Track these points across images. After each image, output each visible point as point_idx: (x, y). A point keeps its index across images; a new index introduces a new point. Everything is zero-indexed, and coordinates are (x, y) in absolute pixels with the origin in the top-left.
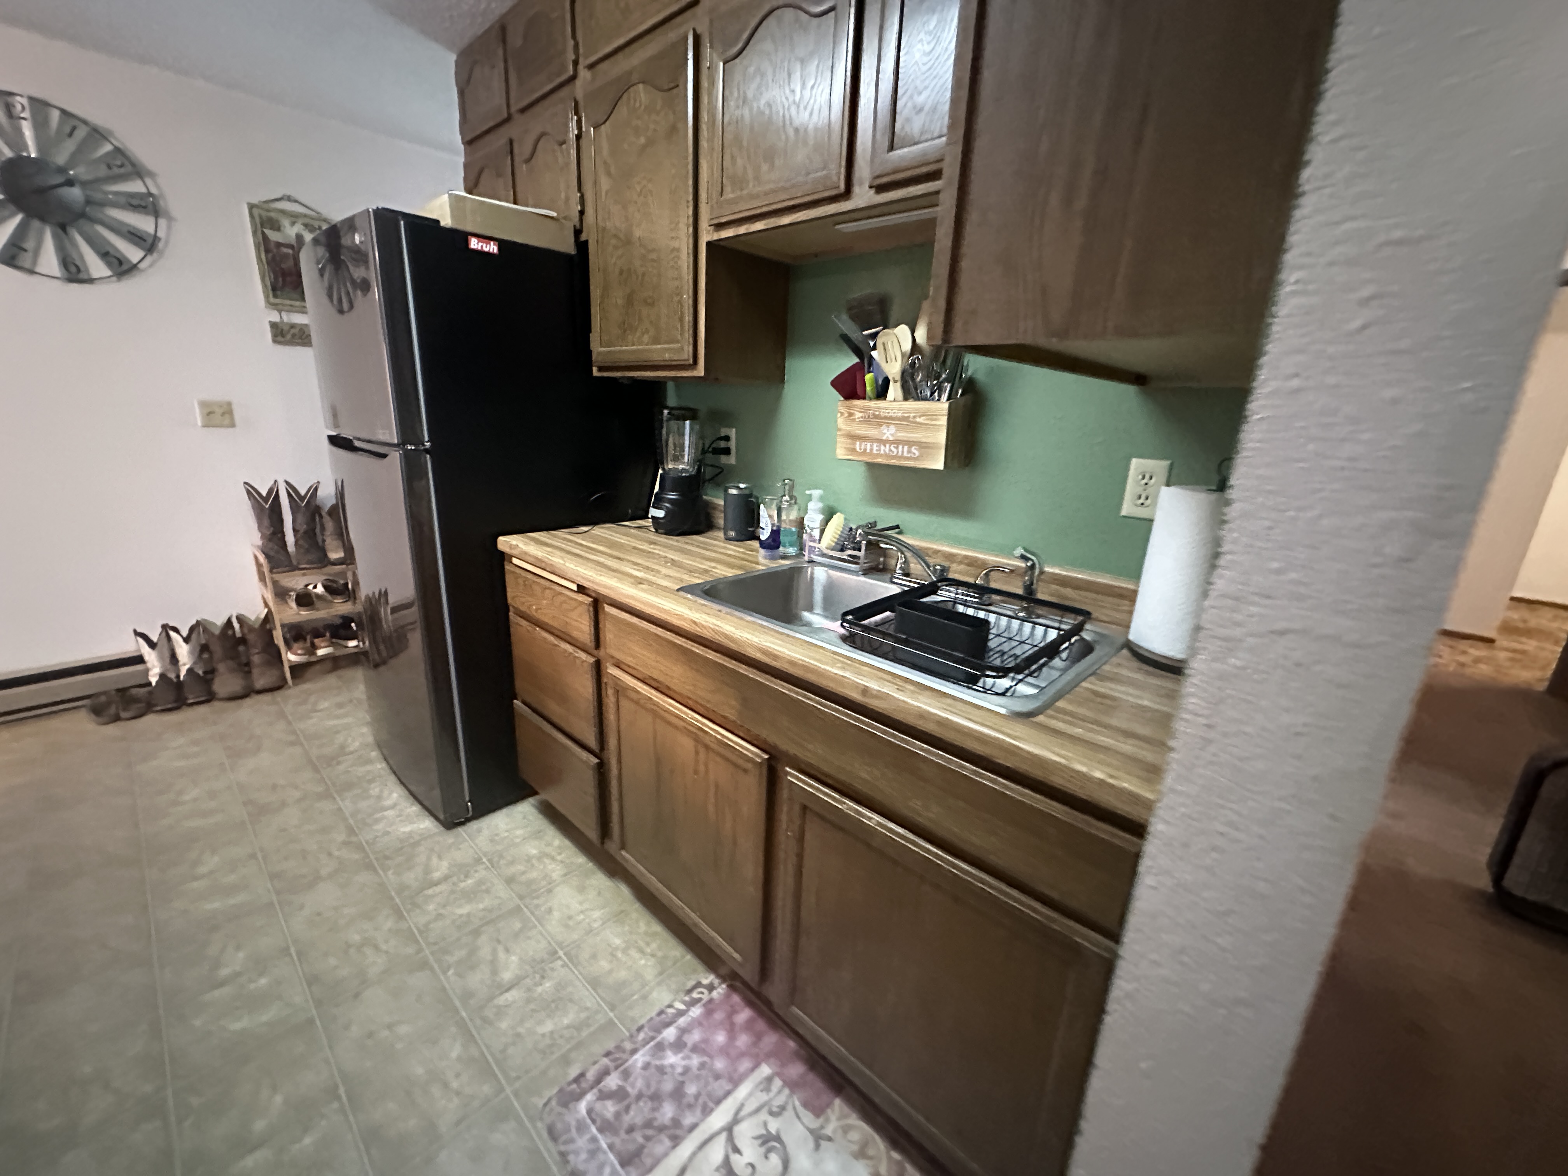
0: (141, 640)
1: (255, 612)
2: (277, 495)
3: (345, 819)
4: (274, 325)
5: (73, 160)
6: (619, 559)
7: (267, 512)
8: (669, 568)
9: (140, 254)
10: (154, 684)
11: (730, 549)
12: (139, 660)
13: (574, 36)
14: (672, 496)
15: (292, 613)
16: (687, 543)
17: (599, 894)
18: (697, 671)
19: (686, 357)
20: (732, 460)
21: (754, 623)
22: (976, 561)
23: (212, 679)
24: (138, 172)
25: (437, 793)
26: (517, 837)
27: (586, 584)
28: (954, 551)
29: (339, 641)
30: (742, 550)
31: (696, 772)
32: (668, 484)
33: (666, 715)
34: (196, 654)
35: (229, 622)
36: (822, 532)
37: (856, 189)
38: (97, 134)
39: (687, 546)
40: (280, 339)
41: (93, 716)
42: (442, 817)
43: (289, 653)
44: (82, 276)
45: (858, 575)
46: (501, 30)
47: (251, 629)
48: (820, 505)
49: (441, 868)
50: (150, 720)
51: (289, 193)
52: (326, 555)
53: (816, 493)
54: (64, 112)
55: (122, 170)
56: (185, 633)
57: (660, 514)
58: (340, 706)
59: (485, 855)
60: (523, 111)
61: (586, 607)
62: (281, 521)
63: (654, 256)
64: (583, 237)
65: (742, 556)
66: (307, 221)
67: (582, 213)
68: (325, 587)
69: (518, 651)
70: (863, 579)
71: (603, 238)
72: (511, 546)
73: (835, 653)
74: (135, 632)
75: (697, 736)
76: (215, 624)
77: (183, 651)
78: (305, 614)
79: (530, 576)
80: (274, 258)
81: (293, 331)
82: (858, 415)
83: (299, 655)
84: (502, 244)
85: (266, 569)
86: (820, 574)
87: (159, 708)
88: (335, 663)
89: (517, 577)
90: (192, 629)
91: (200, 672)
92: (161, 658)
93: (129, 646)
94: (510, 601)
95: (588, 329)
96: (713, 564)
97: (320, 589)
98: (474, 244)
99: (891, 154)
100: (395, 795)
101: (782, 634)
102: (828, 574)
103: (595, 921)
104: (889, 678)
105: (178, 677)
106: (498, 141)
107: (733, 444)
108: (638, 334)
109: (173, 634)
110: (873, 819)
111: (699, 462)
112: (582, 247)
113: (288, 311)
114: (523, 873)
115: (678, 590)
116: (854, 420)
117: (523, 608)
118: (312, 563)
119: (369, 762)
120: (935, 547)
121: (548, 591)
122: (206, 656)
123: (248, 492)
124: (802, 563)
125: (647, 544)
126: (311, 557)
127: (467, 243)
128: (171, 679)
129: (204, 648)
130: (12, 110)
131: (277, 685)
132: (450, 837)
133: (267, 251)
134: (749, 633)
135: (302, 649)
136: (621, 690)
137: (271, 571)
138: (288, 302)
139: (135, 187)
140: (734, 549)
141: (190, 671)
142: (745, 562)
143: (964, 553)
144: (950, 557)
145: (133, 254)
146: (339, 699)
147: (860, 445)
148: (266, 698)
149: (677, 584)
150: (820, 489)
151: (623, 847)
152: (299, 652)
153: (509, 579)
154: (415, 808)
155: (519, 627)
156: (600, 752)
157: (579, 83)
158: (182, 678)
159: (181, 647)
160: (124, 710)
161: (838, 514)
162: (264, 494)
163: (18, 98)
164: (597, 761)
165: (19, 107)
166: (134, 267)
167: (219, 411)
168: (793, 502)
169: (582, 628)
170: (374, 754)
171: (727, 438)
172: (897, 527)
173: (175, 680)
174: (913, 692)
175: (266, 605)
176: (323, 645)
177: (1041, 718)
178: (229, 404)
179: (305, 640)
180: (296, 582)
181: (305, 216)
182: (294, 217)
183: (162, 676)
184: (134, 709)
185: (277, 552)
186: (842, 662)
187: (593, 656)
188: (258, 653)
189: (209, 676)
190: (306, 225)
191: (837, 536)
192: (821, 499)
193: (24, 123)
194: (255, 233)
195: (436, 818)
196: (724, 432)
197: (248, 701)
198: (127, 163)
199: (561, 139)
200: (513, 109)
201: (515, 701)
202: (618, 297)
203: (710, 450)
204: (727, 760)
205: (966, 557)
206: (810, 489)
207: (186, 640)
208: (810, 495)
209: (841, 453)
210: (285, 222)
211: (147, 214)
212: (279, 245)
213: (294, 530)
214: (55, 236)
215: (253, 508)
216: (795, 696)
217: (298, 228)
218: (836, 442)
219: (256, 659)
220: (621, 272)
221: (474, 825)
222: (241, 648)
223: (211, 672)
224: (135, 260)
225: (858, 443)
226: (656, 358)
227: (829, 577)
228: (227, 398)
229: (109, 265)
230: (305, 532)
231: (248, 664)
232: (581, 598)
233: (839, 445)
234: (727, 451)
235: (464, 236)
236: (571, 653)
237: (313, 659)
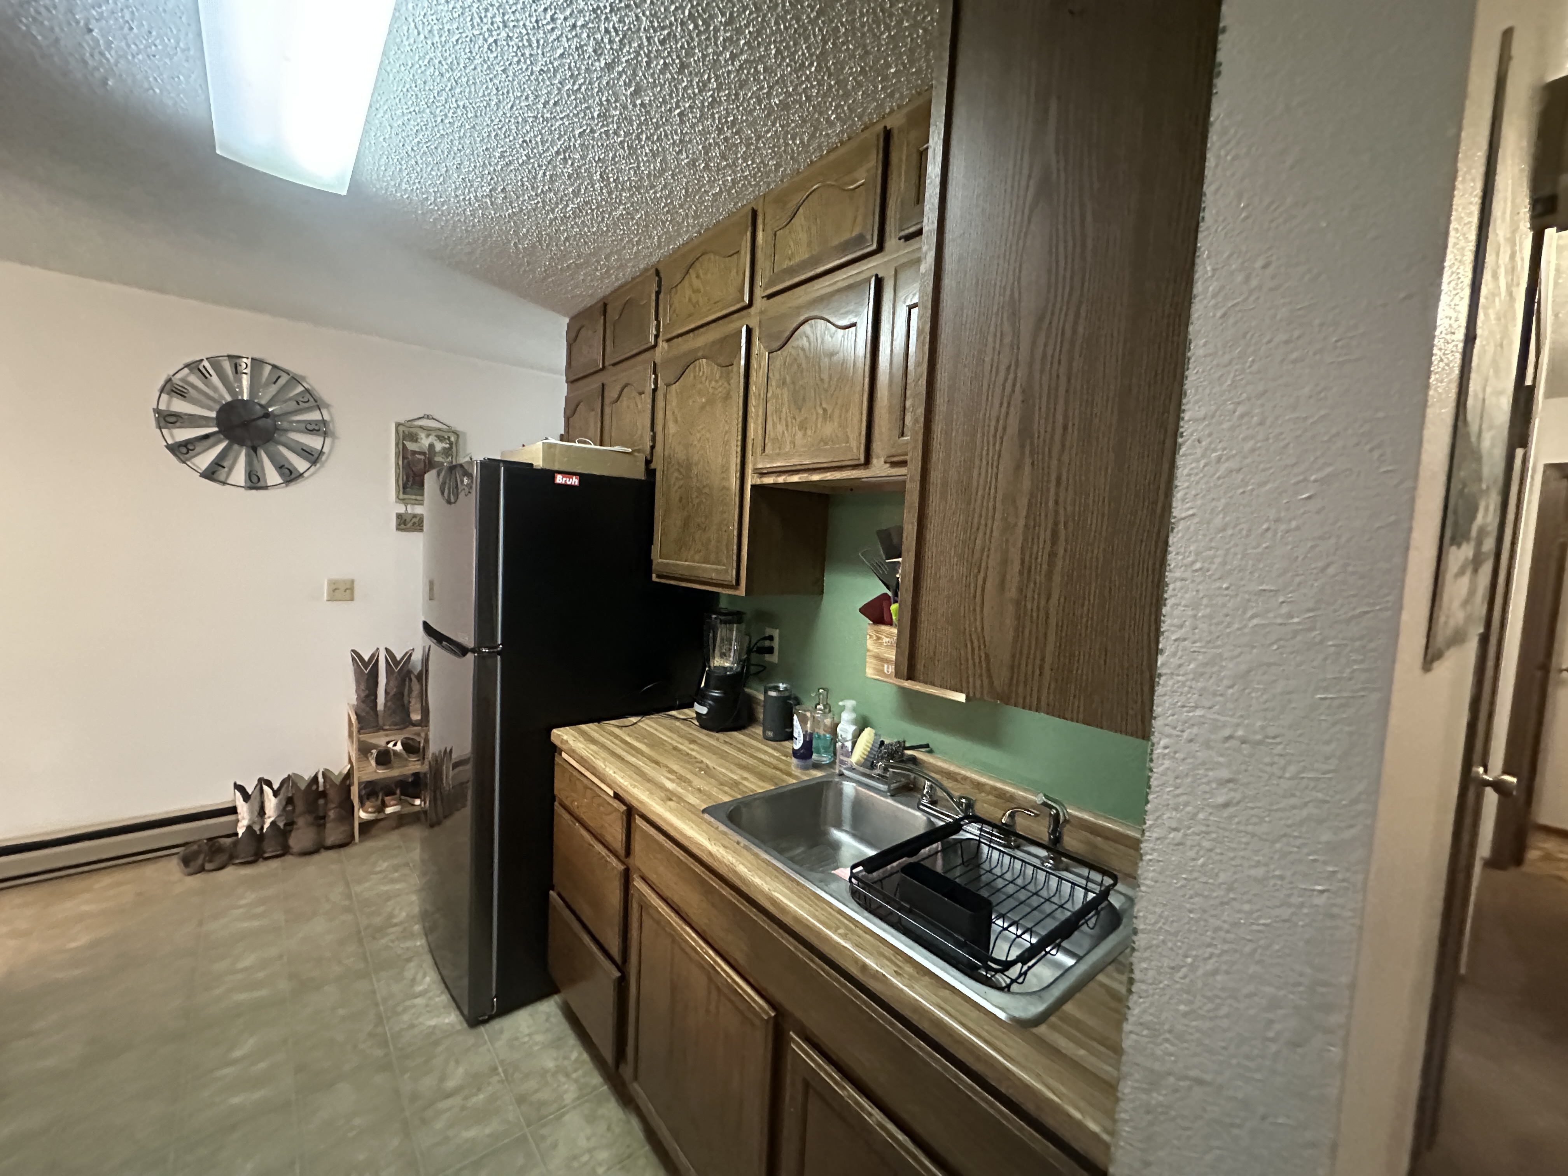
0: (238, 794)
1: (339, 767)
2: (377, 660)
3: (377, 1005)
4: (399, 516)
5: (271, 403)
6: (657, 763)
7: (366, 677)
8: (702, 778)
9: (308, 465)
10: (240, 835)
11: (765, 752)
12: (233, 810)
13: (657, 319)
14: (716, 694)
15: (372, 771)
16: (726, 742)
17: (609, 1129)
18: (713, 905)
19: (729, 578)
20: (774, 658)
21: (769, 863)
22: (1004, 794)
23: (291, 831)
24: (318, 404)
25: (465, 982)
26: (536, 1044)
27: (621, 793)
28: (983, 780)
29: (408, 799)
30: (776, 754)
31: (708, 1011)
32: (712, 682)
33: (683, 944)
34: (281, 808)
35: (315, 779)
36: (854, 744)
37: (874, 461)
38: (295, 380)
39: (726, 748)
40: (402, 526)
41: (182, 865)
42: (466, 1012)
43: (361, 811)
44: (261, 484)
45: (886, 797)
46: (604, 307)
47: (333, 784)
48: (853, 716)
49: (457, 1076)
50: (231, 873)
51: (428, 413)
52: (409, 716)
53: (850, 703)
54: (274, 367)
55: (307, 405)
56: (276, 786)
57: (704, 710)
58: (396, 868)
59: (502, 1062)
60: (614, 365)
61: (619, 815)
62: (376, 683)
63: (706, 490)
64: (653, 466)
65: (775, 762)
66: (440, 433)
67: (653, 447)
68: (403, 744)
69: (559, 839)
70: (890, 801)
71: (668, 470)
72: (562, 741)
73: (840, 912)
74: (235, 784)
75: (710, 972)
76: (302, 778)
77: (271, 804)
78: (382, 773)
79: (575, 773)
80: (408, 463)
81: (414, 520)
82: (886, 640)
83: (371, 813)
84: (582, 477)
85: (355, 730)
86: (849, 788)
87: (237, 861)
88: (401, 821)
89: (564, 770)
90: (282, 783)
91: (281, 825)
92: (251, 811)
93: (226, 796)
94: (556, 792)
95: (650, 541)
96: (746, 775)
97: (399, 747)
98: (559, 479)
99: (901, 439)
100: (428, 979)
101: (794, 880)
102: (856, 790)
103: (600, 1165)
104: (888, 952)
105: (262, 828)
106: (594, 384)
107: (776, 644)
108: (692, 552)
109: (265, 788)
110: (875, 1116)
111: (744, 662)
112: (651, 473)
113: (413, 504)
114: (537, 1091)
115: (704, 811)
116: (881, 644)
117: (567, 802)
118: (396, 725)
119: (412, 936)
120: (963, 772)
121: (588, 791)
122: (290, 808)
123: (353, 659)
124: (833, 775)
125: (686, 743)
126: (397, 719)
127: (554, 478)
128: (255, 831)
129: (290, 801)
130: (239, 368)
131: (344, 841)
132: (470, 1037)
133: (404, 458)
134: (760, 878)
135: (372, 807)
136: (644, 906)
137: (359, 732)
138: (414, 497)
139: (315, 416)
140: (770, 752)
141: (273, 823)
142: (778, 773)
143: (991, 783)
144: (979, 786)
145: (301, 464)
146: (396, 861)
147: (888, 668)
148: (331, 854)
149: (703, 801)
150: (853, 699)
151: (636, 1078)
152: (370, 810)
153: (557, 769)
154: (445, 998)
155: (562, 817)
156: (622, 966)
157: (658, 350)
158: (265, 830)
159: (270, 800)
160: (210, 861)
161: (869, 728)
162: (366, 658)
163: (245, 360)
164: (618, 974)
165: (244, 366)
166: (301, 475)
167: (343, 588)
168: (827, 710)
169: (615, 834)
170: (417, 928)
171: (771, 638)
172: (927, 746)
173: (258, 832)
174: (911, 977)
175: (350, 762)
176: (392, 803)
177: (1042, 1029)
178: (353, 582)
179: (378, 797)
180: (380, 740)
181: (440, 430)
182: (429, 431)
183: (249, 828)
184: (220, 859)
185: (367, 713)
186: (846, 927)
187: (623, 863)
188: (333, 808)
189: (288, 828)
190: (438, 437)
191: (867, 753)
192: (854, 710)
193: (244, 376)
194: (397, 445)
195: (462, 1013)
196: (769, 631)
197: (316, 858)
198: (311, 400)
199: (640, 390)
200: (607, 364)
201: (551, 892)
202: (676, 520)
203: (755, 649)
204: (737, 1008)
205: (995, 788)
206: (842, 700)
207: (276, 794)
208: (844, 706)
209: (870, 672)
210: (422, 435)
211: (319, 435)
212: (414, 453)
213: (386, 693)
214: (247, 455)
215: (355, 670)
216: (801, 956)
217: (432, 439)
218: (866, 662)
219: (332, 814)
220: (681, 500)
221: (497, 1025)
222: (321, 801)
223: (290, 824)
224: (301, 471)
225: (886, 666)
226: (706, 575)
227: (858, 795)
228: (350, 577)
229: (282, 475)
230: (395, 695)
231: (324, 817)
232: (616, 804)
233: (868, 665)
234: (770, 650)
235: (552, 474)
236: (603, 857)
237: (381, 816)
